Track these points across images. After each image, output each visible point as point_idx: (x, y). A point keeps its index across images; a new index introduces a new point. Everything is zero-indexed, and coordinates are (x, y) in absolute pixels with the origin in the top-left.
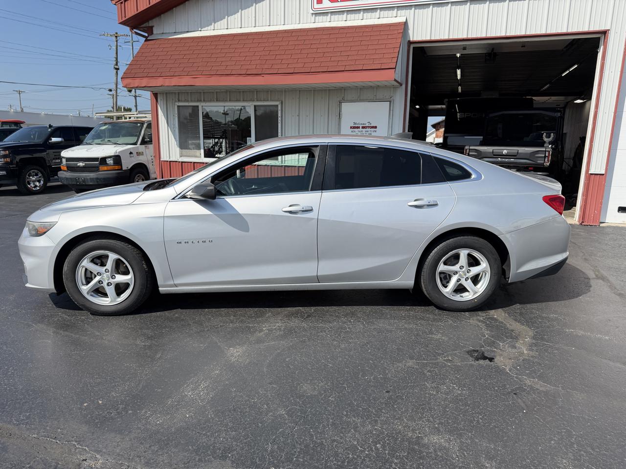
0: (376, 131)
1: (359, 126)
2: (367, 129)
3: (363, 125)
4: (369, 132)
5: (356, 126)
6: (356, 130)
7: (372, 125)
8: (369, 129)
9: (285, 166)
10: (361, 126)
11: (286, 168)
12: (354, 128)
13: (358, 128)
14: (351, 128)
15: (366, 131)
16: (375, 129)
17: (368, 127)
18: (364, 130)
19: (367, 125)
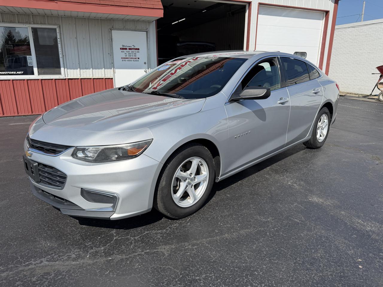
0: (139, 52)
1: (126, 48)
2: (133, 50)
3: (130, 48)
4: (134, 53)
5: (124, 47)
6: (125, 50)
7: (136, 48)
8: (134, 51)
9: (69, 79)
10: (128, 48)
11: (70, 81)
12: (123, 49)
13: (126, 49)
14: (121, 49)
15: (132, 52)
16: (138, 51)
17: (133, 48)
18: (131, 51)
19: (132, 47)
